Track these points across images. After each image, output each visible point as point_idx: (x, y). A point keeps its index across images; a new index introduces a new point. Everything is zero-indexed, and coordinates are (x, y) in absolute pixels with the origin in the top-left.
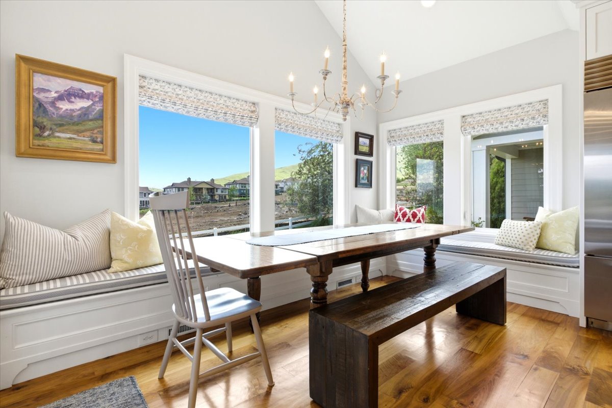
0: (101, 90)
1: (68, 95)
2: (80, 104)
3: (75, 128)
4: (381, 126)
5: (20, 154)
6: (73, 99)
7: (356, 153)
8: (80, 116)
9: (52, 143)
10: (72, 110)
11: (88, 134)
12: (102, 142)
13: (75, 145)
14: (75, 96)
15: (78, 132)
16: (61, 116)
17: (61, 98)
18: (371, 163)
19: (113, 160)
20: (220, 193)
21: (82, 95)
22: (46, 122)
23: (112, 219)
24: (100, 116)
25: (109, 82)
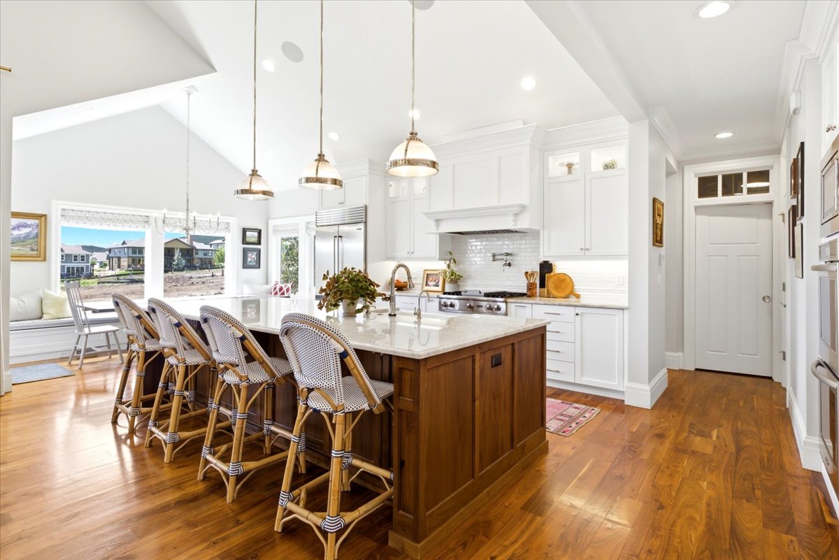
0: (37, 221)
1: (18, 227)
2: (24, 231)
3: (22, 243)
4: (270, 221)
6: (20, 229)
7: (243, 244)
8: (24, 237)
10: (20, 234)
11: (29, 246)
12: (37, 250)
13: (21, 253)
14: (22, 227)
15: (23, 246)
16: (13, 238)
17: (14, 229)
18: (259, 251)
19: (45, 260)
20: (203, 256)
21: (26, 226)
23: (43, 293)
24: (37, 236)
25: (42, 217)
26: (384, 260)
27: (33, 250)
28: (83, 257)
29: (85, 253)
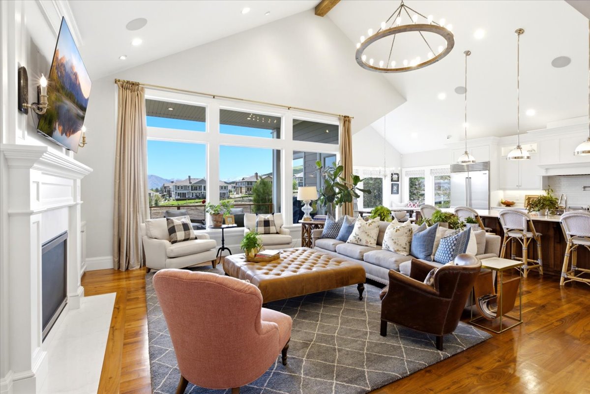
4: (403, 170)
7: (391, 181)
18: (398, 184)
26: (498, 190)
28: (225, 187)
29: (226, 185)
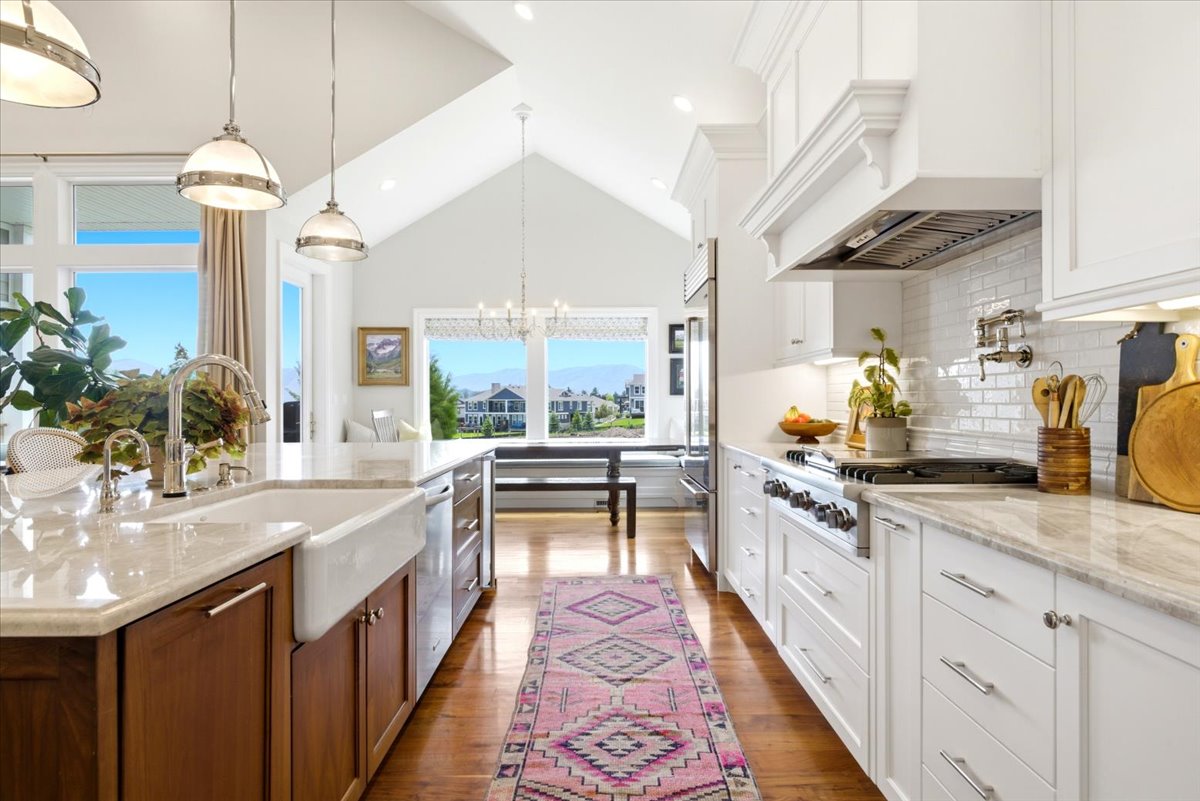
0: (400, 337)
1: (382, 346)
2: (390, 348)
3: (387, 365)
5: (360, 385)
6: (386, 347)
7: (669, 353)
8: (389, 357)
9: (375, 376)
10: (385, 354)
11: (393, 367)
12: (400, 372)
13: (387, 376)
14: (386, 345)
15: (388, 367)
16: (380, 359)
17: (379, 347)
19: (407, 384)
21: (390, 343)
22: (373, 364)
24: (400, 355)
25: (404, 331)
27: (396, 372)
